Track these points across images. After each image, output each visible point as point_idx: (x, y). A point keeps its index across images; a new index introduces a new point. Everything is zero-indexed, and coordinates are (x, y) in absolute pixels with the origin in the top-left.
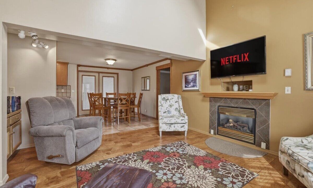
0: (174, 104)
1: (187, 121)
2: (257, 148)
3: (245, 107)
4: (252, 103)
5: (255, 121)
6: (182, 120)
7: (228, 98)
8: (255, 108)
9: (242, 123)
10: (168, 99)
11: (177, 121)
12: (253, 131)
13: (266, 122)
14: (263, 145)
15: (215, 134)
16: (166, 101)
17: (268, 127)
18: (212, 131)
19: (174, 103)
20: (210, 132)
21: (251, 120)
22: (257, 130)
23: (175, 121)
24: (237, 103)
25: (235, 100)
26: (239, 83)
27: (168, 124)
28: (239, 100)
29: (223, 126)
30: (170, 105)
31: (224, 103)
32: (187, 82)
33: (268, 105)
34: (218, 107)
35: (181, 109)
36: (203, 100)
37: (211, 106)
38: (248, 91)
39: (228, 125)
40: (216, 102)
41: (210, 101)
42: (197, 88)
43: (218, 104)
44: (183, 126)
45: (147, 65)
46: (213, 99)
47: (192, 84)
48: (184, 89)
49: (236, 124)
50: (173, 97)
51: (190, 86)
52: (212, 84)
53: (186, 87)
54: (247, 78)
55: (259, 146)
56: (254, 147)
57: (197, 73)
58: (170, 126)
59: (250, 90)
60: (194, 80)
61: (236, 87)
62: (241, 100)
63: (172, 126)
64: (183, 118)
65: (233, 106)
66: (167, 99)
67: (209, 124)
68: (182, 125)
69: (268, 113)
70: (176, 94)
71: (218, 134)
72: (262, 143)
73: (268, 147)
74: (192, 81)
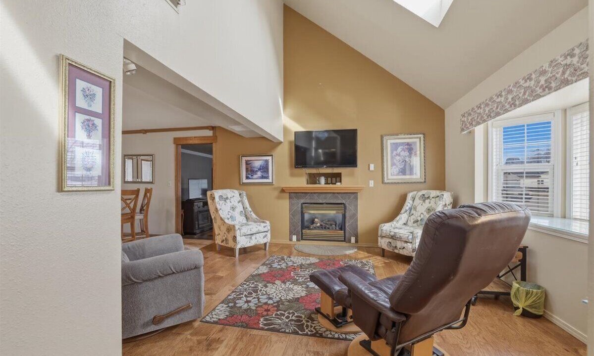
0: (238, 206)
1: (269, 228)
2: (348, 244)
3: (334, 202)
4: (342, 197)
5: (344, 216)
6: (265, 227)
7: (314, 193)
8: (344, 202)
9: (328, 221)
10: (227, 198)
11: (259, 230)
12: (342, 227)
13: (355, 216)
14: (353, 240)
15: (298, 240)
16: (225, 201)
17: (356, 221)
18: (294, 238)
19: (236, 204)
20: (291, 240)
21: (340, 216)
22: (347, 225)
23: (257, 230)
24: (325, 198)
25: (324, 195)
26: (326, 176)
27: (248, 235)
28: (328, 195)
29: (308, 228)
30: (233, 208)
31: (310, 199)
32: (251, 171)
33: (356, 198)
34: (302, 205)
35: (251, 212)
36: (278, 198)
37: (291, 205)
38: (335, 184)
39: (314, 225)
40: (298, 198)
41: (290, 198)
42: (270, 181)
43: (302, 201)
44: (266, 236)
45: (145, 131)
46: (295, 194)
47: (259, 174)
48: (245, 181)
49: (322, 223)
50: (233, 194)
51: (255, 176)
52: (292, 175)
53: (247, 178)
54: (336, 170)
55: (350, 241)
56: (344, 244)
57: (269, 158)
58: (251, 238)
59: (338, 184)
60: (265, 169)
61: (323, 180)
62: (330, 195)
63: (253, 237)
64: (265, 225)
65: (321, 202)
66: (225, 197)
67: (290, 229)
68: (264, 234)
69: (356, 206)
70: (237, 190)
71: (302, 239)
72: (352, 238)
73: (357, 241)
74: (260, 169)
